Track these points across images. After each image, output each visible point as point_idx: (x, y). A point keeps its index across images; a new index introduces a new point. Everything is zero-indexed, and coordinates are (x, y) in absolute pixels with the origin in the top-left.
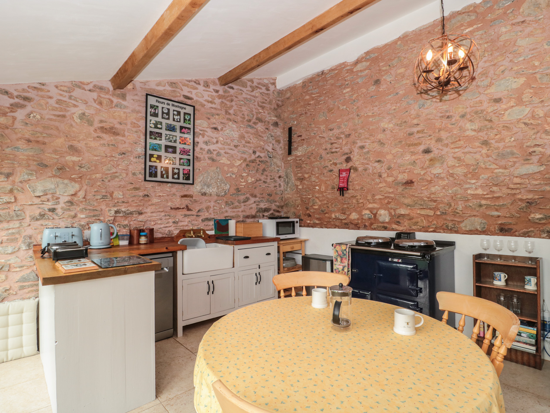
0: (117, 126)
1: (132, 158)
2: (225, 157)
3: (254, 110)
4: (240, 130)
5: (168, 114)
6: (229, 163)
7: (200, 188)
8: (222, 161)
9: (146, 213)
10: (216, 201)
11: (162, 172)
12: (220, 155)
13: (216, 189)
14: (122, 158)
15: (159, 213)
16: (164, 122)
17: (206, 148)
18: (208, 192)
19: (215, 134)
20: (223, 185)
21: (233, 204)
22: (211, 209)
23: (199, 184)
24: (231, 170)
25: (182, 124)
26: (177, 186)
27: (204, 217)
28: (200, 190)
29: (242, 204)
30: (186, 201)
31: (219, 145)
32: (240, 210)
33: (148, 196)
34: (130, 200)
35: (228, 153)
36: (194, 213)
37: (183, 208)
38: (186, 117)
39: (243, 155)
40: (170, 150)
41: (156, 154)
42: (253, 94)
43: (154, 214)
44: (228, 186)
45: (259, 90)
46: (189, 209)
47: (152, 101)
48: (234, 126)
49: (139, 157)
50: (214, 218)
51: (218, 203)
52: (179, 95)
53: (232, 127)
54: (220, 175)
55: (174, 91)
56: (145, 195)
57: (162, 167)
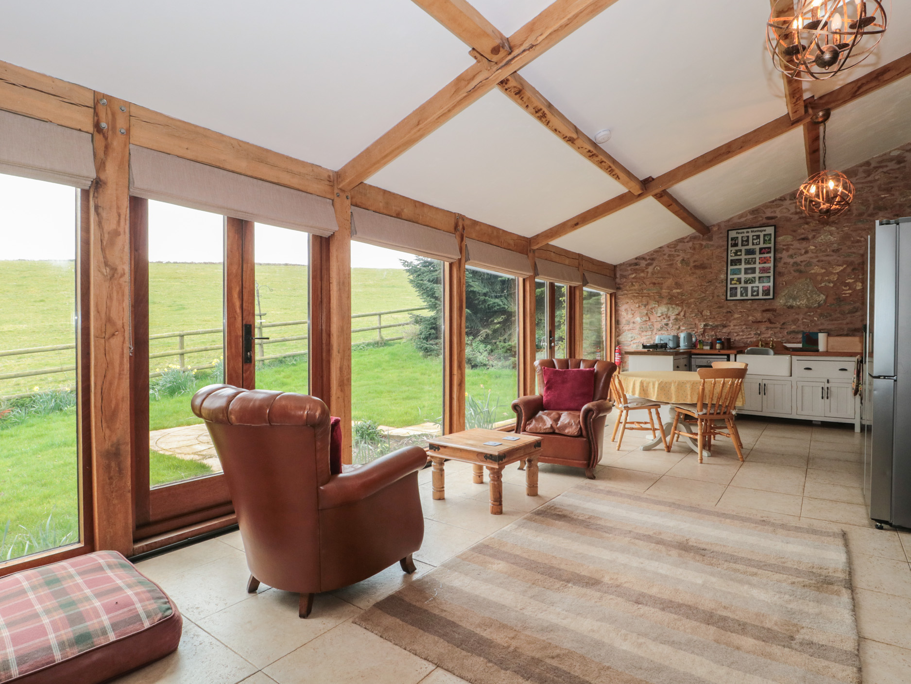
0: (706, 261)
1: (717, 284)
2: (818, 266)
3: (871, 199)
4: (842, 231)
5: (747, 241)
6: (824, 271)
7: (784, 301)
8: (813, 271)
9: (730, 326)
10: (806, 313)
11: (741, 292)
12: (811, 265)
13: (805, 301)
14: (709, 285)
15: (740, 327)
16: (743, 248)
17: (791, 261)
18: (794, 304)
19: (804, 244)
20: (814, 296)
21: (831, 316)
22: (800, 322)
23: (784, 298)
24: (827, 278)
25: (762, 245)
26: (758, 302)
27: (790, 330)
28: (785, 303)
29: (849, 315)
30: (768, 315)
31: (810, 255)
32: (845, 322)
33: (730, 312)
34: (716, 316)
35: (822, 261)
36: (778, 325)
37: (765, 322)
38: (766, 238)
39: (847, 259)
40: (750, 271)
41: (736, 277)
42: (869, 179)
43: (737, 327)
44: (823, 297)
45: (881, 170)
46: (771, 322)
47: (733, 234)
48: (833, 228)
49: (722, 282)
50: (803, 331)
51: (809, 315)
52: (761, 219)
53: (829, 231)
54: (810, 286)
55: (755, 217)
56: (728, 312)
57: (741, 287)
